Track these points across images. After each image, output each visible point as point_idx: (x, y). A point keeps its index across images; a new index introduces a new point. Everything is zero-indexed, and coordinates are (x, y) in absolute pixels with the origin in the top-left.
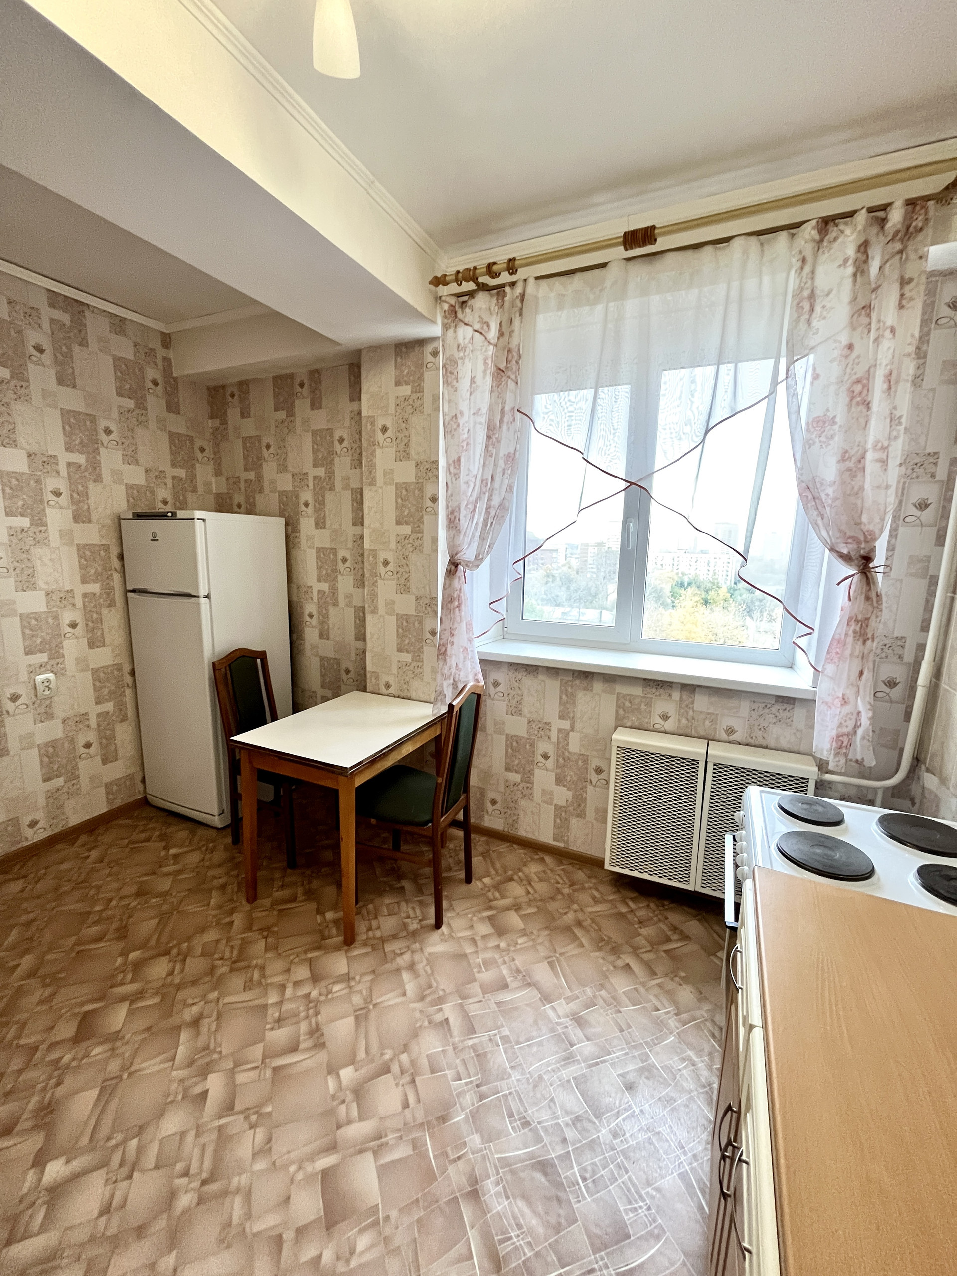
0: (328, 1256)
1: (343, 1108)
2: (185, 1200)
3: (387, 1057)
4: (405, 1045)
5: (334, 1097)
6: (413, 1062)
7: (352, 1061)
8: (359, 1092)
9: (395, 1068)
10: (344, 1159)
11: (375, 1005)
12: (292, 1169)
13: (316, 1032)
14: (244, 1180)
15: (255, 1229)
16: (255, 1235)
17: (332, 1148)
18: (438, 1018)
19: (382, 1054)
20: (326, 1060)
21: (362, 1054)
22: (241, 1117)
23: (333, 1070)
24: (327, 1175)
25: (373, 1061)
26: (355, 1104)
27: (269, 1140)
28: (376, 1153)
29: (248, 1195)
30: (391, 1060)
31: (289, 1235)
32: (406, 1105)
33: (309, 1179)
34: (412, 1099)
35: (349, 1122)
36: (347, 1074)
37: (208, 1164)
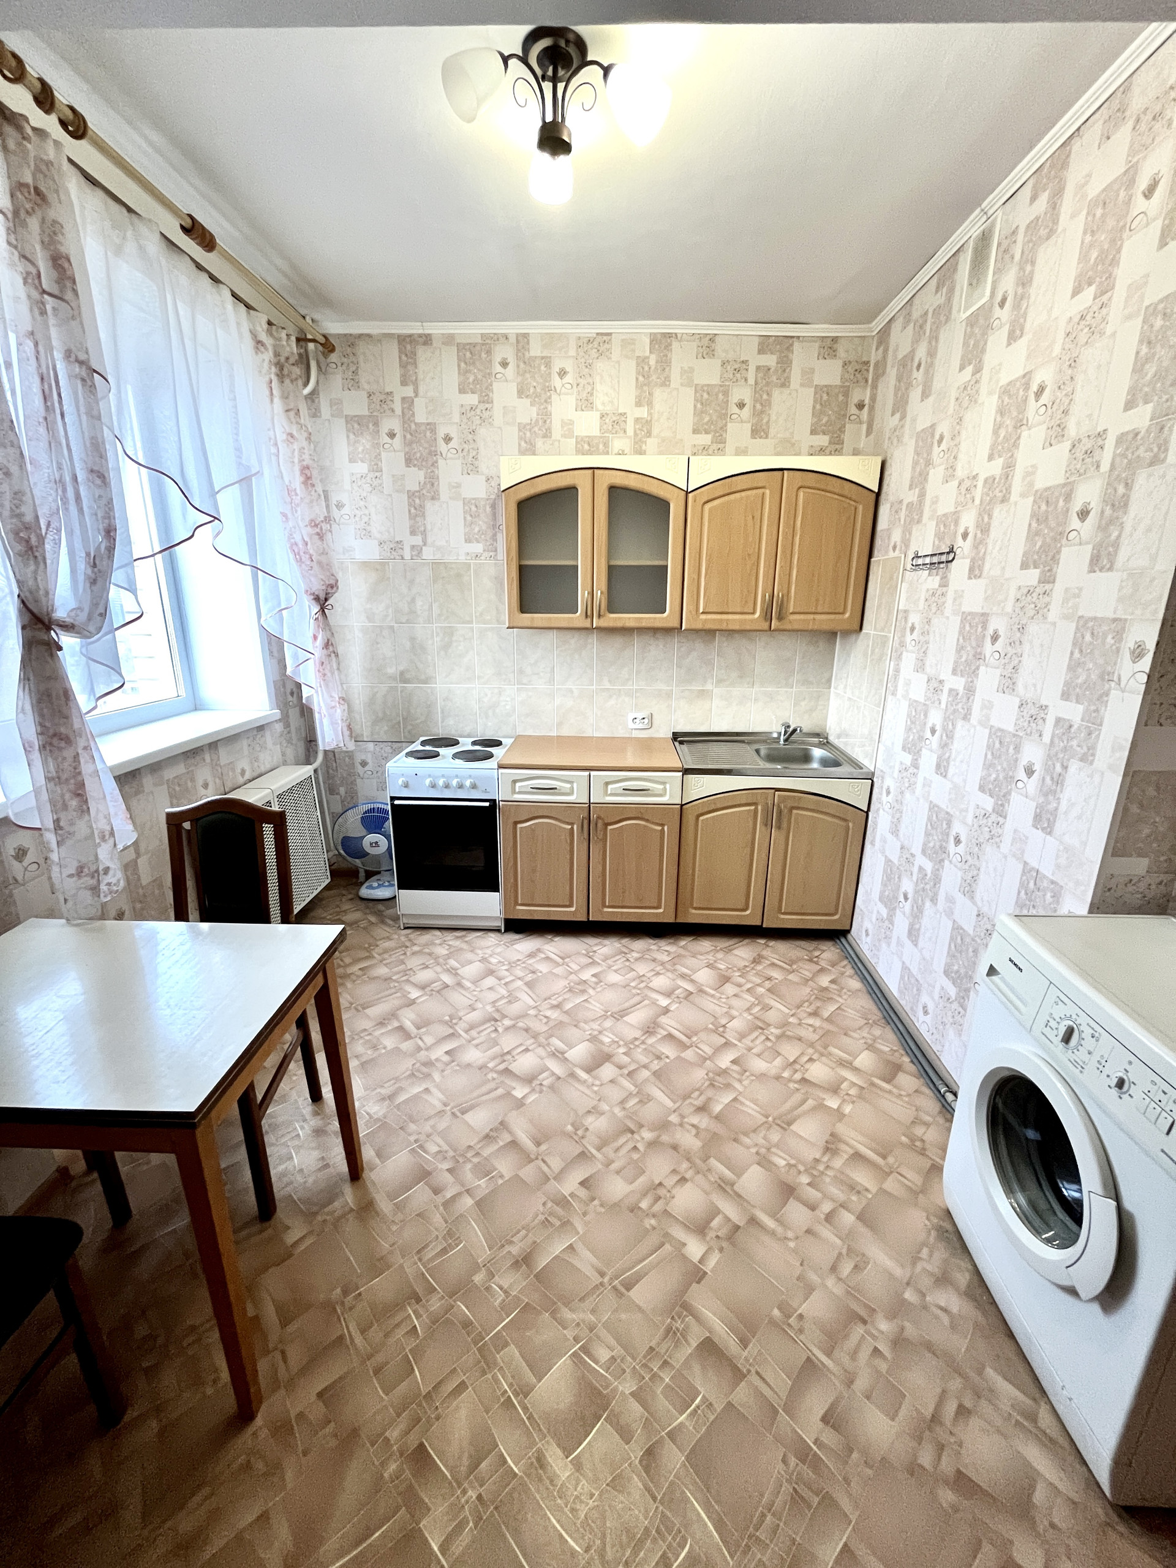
0: (622, 1050)
1: (545, 1083)
2: (648, 1135)
3: (495, 1075)
4: (480, 1069)
5: (541, 1092)
6: (494, 1058)
7: (508, 1094)
8: (529, 1080)
9: (502, 1067)
10: (576, 1066)
11: (445, 1105)
12: (596, 1088)
13: (488, 1138)
14: (617, 1110)
15: (633, 1088)
16: (636, 1087)
17: (572, 1075)
18: (446, 1058)
19: (494, 1079)
20: (514, 1113)
21: (500, 1091)
22: (584, 1141)
23: (520, 1104)
24: (589, 1070)
25: (502, 1082)
26: (540, 1077)
27: (589, 1112)
28: (563, 1053)
29: (622, 1102)
30: (496, 1072)
31: (626, 1071)
32: (527, 1050)
33: (595, 1078)
34: (523, 1048)
35: (553, 1074)
36: (519, 1093)
37: (622, 1140)
